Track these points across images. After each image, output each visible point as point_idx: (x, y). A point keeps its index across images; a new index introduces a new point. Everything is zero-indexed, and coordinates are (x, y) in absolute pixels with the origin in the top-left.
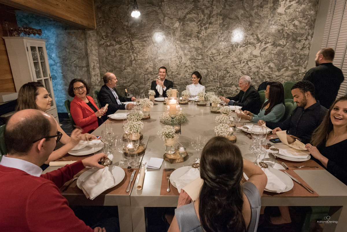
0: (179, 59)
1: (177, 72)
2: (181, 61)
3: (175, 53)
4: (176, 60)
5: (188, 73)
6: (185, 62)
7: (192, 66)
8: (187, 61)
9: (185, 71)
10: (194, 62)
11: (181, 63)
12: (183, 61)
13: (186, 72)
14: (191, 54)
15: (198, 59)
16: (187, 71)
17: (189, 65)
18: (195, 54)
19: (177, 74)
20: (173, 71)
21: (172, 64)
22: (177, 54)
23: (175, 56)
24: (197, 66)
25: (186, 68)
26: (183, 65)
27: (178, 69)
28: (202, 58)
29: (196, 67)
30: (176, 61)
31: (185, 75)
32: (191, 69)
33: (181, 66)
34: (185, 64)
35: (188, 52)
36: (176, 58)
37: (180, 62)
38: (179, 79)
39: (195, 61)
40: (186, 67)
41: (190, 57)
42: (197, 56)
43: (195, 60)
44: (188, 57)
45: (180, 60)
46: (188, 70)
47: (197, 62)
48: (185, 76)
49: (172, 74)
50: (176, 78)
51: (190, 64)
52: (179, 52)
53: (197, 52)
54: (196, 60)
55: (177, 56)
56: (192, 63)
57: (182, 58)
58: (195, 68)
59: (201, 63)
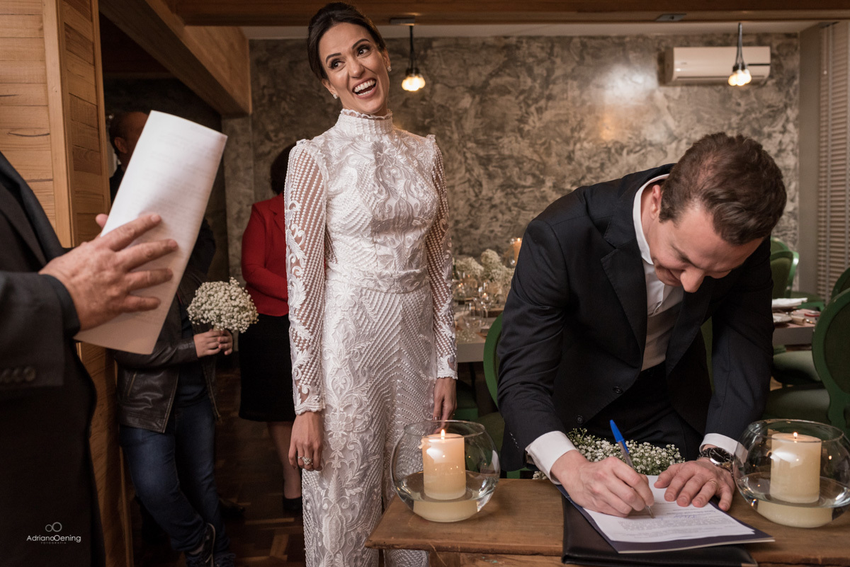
0: (473, 186)
1: (469, 223)
2: (480, 192)
3: (464, 171)
4: (467, 190)
5: (499, 223)
6: (490, 195)
7: (510, 204)
8: (494, 191)
9: (492, 219)
10: (513, 193)
11: (480, 197)
12: (484, 193)
13: (494, 220)
14: (505, 174)
15: (524, 187)
16: (495, 217)
17: (502, 203)
18: (515, 173)
19: (471, 226)
20: (459, 218)
21: (455, 201)
22: (468, 175)
23: (463, 181)
24: (522, 203)
25: (492, 211)
26: (484, 202)
27: (473, 213)
28: (533, 184)
29: (519, 207)
30: (465, 192)
31: (491, 229)
32: (507, 212)
33: (481, 204)
34: (490, 199)
35: (496, 169)
36: (467, 185)
37: (477, 196)
38: (475, 239)
39: (516, 192)
40: (494, 206)
41: (502, 180)
42: (520, 178)
43: (516, 189)
44: (498, 181)
45: (477, 190)
46: (500, 216)
47: (522, 193)
48: (492, 231)
49: (458, 227)
50: (467, 238)
51: (504, 200)
52: (473, 170)
53: (520, 169)
54: (519, 190)
55: (469, 181)
56: (509, 196)
57: (481, 185)
58: (516, 209)
59: (532, 195)
